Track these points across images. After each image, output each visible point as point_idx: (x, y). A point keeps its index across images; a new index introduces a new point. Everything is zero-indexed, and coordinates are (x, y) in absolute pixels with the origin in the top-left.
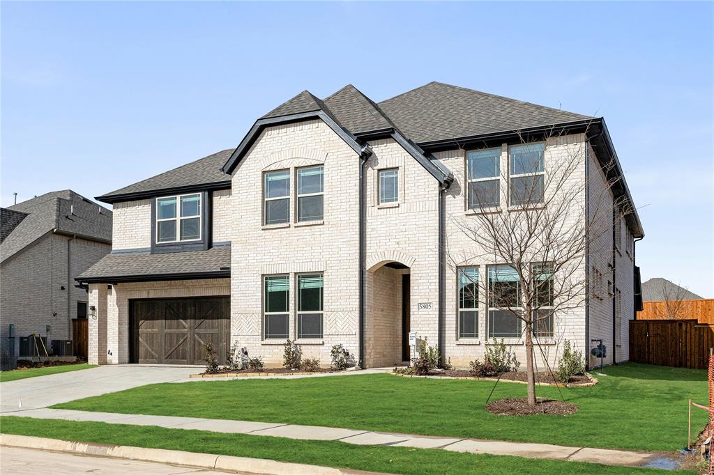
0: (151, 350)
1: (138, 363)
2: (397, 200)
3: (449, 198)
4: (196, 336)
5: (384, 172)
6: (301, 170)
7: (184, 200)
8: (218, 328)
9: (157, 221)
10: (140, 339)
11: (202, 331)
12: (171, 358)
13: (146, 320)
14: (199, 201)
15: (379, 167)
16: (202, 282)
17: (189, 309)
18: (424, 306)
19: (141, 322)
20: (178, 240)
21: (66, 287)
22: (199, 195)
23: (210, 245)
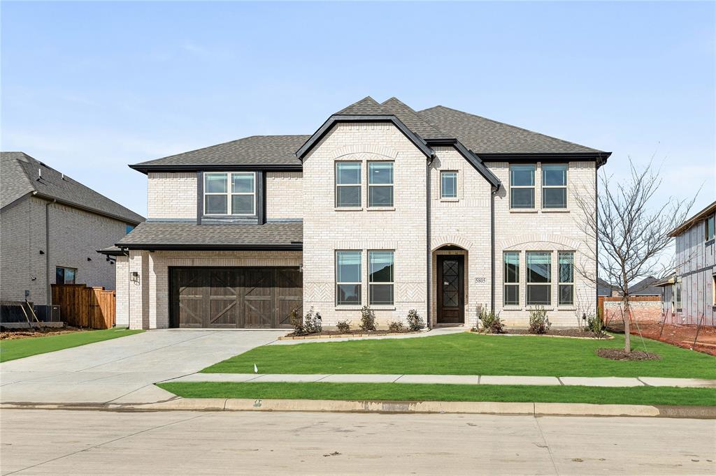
0: (193, 315)
1: (178, 327)
2: (455, 196)
3: (497, 198)
4: (247, 303)
5: (445, 173)
6: (372, 163)
7: (235, 177)
8: (270, 294)
9: (205, 194)
10: (181, 305)
11: (253, 298)
12: (217, 323)
13: (188, 286)
14: (253, 180)
15: (442, 168)
16: (255, 253)
17: (238, 277)
18: (479, 280)
19: (181, 289)
20: (229, 213)
21: (45, 251)
22: (253, 175)
23: (264, 221)
